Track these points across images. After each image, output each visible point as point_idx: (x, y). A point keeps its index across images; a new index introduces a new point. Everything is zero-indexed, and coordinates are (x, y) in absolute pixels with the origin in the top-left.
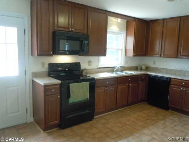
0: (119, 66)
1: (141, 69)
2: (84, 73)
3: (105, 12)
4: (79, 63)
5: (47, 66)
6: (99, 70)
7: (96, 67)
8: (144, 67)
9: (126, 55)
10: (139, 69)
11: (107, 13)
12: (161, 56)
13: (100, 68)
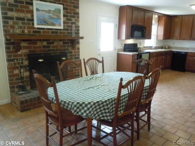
0: (154, 46)
1: (165, 48)
2: (139, 50)
3: (152, 12)
4: (137, 44)
5: (123, 45)
6: (145, 48)
7: (142, 47)
8: (167, 47)
9: (157, 39)
10: (164, 48)
11: (153, 13)
12: (180, 39)
13: (145, 47)
